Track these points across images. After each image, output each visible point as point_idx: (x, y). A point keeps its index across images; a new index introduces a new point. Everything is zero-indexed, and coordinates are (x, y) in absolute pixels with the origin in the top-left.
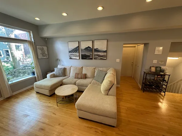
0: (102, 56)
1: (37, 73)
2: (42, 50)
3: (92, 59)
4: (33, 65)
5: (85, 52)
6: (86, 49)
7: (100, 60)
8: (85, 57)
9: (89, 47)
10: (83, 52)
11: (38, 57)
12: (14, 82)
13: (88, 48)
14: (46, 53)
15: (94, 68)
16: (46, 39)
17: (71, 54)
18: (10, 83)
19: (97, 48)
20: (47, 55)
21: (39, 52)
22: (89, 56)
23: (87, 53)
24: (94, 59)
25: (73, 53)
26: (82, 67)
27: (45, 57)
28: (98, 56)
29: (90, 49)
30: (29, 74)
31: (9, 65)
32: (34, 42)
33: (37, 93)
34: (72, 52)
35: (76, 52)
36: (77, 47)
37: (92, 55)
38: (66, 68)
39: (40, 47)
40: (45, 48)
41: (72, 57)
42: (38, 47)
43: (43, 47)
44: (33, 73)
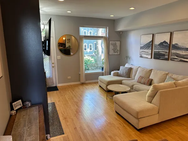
0: (183, 57)
1: (105, 69)
2: (115, 45)
3: (167, 59)
4: (104, 60)
5: (159, 50)
6: (161, 44)
7: (180, 62)
8: (158, 57)
9: (165, 42)
10: (157, 49)
11: (109, 53)
12: (88, 72)
13: (164, 44)
14: (118, 48)
15: (167, 73)
16: (121, 32)
17: (142, 51)
18: (86, 72)
19: (176, 44)
20: (119, 51)
21: (111, 47)
22: (164, 55)
23: (162, 51)
24: (171, 60)
25: (145, 50)
26: (151, 70)
27: (116, 54)
28: (177, 56)
29: (166, 44)
30: (99, 69)
31: (93, 59)
32: (109, 38)
33: (100, 86)
34: (144, 48)
35: (148, 49)
36: (150, 42)
37: (168, 53)
38: (133, 68)
39: (113, 42)
40: (118, 43)
41: (143, 55)
42: (111, 42)
43: (116, 42)
44: (103, 69)
